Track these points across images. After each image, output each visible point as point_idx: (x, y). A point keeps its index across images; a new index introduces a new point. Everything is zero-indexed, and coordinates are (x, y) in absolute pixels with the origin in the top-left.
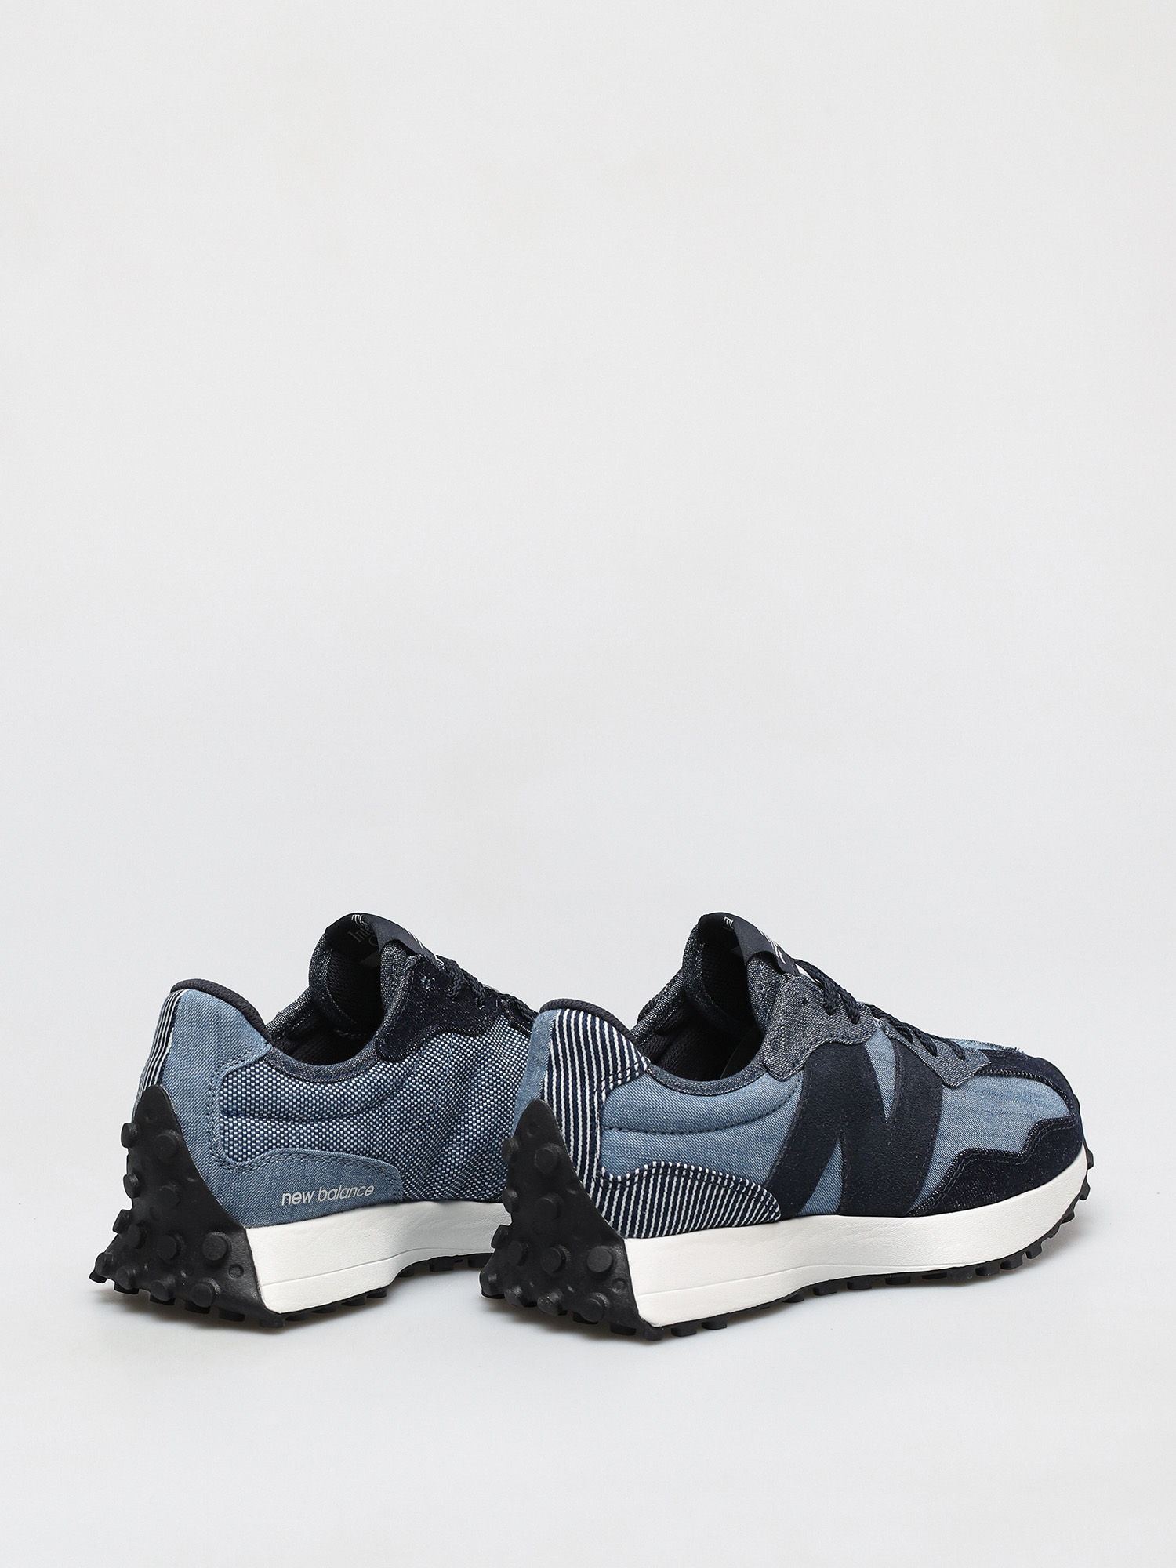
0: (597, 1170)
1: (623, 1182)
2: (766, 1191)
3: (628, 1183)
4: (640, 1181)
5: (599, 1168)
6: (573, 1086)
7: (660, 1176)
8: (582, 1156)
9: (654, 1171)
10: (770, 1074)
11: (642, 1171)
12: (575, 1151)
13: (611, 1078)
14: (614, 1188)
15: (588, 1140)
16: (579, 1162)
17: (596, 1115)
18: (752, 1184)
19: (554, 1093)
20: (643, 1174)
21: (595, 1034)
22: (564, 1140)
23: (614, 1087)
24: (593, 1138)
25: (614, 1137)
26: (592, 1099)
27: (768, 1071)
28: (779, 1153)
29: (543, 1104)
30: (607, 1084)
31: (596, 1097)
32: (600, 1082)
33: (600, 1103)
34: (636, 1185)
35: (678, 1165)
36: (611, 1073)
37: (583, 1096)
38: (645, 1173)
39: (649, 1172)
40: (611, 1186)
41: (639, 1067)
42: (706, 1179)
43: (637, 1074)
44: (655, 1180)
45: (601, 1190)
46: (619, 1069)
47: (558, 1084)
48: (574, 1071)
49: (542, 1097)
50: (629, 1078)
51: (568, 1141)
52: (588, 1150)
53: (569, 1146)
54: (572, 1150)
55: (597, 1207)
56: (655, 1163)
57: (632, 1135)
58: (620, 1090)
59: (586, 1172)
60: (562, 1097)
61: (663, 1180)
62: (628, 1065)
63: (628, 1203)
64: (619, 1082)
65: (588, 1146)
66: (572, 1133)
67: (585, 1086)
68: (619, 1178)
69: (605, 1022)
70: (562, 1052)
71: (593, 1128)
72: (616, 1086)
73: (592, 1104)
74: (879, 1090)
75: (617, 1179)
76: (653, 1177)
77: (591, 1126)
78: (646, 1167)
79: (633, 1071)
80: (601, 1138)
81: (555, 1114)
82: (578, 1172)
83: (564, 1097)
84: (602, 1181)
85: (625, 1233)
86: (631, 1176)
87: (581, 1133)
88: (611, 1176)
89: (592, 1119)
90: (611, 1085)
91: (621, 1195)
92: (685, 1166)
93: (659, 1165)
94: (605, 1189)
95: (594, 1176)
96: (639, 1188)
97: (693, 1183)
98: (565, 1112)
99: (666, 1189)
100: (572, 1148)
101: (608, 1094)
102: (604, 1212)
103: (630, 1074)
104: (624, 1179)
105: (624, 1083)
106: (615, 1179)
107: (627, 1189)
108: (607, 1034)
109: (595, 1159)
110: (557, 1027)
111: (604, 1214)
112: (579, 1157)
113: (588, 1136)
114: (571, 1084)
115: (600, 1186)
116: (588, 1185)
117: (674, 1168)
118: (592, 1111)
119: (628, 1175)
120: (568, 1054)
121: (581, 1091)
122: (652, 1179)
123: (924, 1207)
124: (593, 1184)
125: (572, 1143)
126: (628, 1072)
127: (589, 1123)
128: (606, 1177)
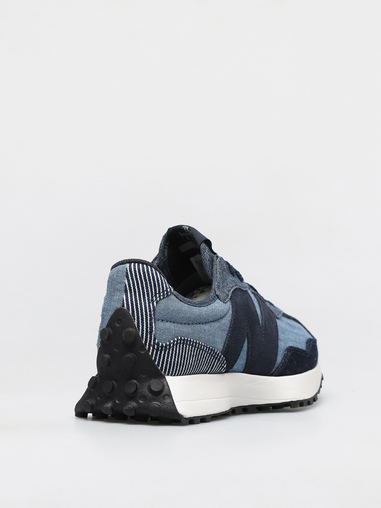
0: (153, 340)
1: (166, 347)
2: (222, 356)
3: (168, 347)
4: (173, 346)
5: (155, 340)
6: (139, 300)
7: (182, 344)
8: (146, 334)
9: (179, 341)
10: (219, 300)
11: (174, 341)
12: (142, 331)
13: (158, 295)
14: (162, 350)
15: (149, 326)
16: (144, 337)
17: (152, 313)
18: (217, 352)
19: (130, 303)
20: (174, 343)
21: (149, 274)
22: (137, 327)
23: (159, 300)
24: (151, 324)
25: (161, 325)
26: (149, 306)
27: (218, 298)
28: (227, 338)
29: (124, 310)
30: (156, 298)
31: (151, 305)
32: (152, 297)
33: (154, 307)
34: (172, 348)
35: (189, 339)
36: (157, 293)
37: (145, 304)
38: (176, 342)
39: (177, 341)
40: (160, 348)
41: (170, 290)
42: (200, 348)
43: (169, 293)
44: (180, 346)
45: (155, 351)
46: (161, 291)
47: (131, 299)
48: (139, 292)
49: (123, 306)
50: (166, 295)
51: (138, 326)
52: (149, 331)
53: (139, 329)
54: (141, 331)
55: (153, 359)
56: (179, 338)
57: (168, 324)
58: (162, 302)
59: (148, 342)
60: (134, 305)
61: (183, 346)
62: (165, 289)
63: (168, 358)
64: (162, 297)
65: (149, 329)
66: (140, 322)
67: (145, 300)
68: (164, 344)
69: (153, 268)
70: (132, 283)
71: (151, 320)
72: (160, 299)
73: (150, 308)
74: (257, 314)
75: (163, 345)
76: (178, 345)
77: (150, 319)
78: (176, 339)
79: (167, 292)
80: (155, 324)
81: (131, 314)
82: (144, 342)
83: (135, 305)
84: (156, 346)
85: (166, 373)
86: (169, 344)
87: (145, 322)
88: (161, 344)
89: (150, 315)
90: (158, 299)
91: (165, 353)
92: (192, 340)
93: (181, 338)
94: (157, 350)
95: (152, 344)
96: (173, 350)
97: (195, 348)
98: (136, 312)
99: (184, 351)
100: (140, 330)
101: (157, 303)
102: (156, 362)
103: (166, 294)
104: (166, 345)
105: (163, 298)
106: (162, 345)
107: (168, 350)
108: (155, 274)
109: (153, 335)
110: (128, 271)
111: (156, 363)
112: (144, 335)
113: (149, 324)
114: (138, 299)
115: (155, 349)
116: (149, 349)
117: (187, 340)
118: (150, 311)
119: (168, 343)
120: (136, 284)
121: (144, 302)
122: (178, 346)
123: (277, 372)
124: (151, 348)
125: (141, 328)
126: (165, 292)
127: (149, 318)
128: (158, 344)
